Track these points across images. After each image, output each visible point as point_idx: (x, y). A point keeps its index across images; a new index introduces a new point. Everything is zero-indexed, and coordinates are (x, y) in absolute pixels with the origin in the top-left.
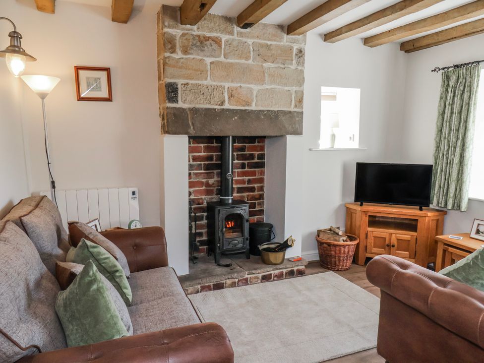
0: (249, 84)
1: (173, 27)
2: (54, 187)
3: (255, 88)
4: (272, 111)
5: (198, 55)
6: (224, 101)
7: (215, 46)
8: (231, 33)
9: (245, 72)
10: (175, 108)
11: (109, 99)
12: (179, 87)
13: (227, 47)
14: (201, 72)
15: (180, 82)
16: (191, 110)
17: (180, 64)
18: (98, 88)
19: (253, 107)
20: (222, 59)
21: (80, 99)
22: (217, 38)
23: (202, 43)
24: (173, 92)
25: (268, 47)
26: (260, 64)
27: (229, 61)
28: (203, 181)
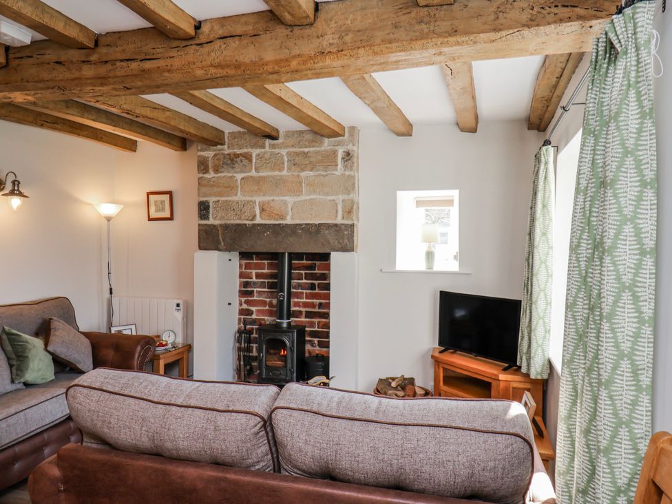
0: (283, 196)
1: (206, 150)
2: (111, 293)
3: (290, 200)
4: (311, 224)
5: (229, 172)
6: (255, 216)
7: (245, 162)
8: (263, 147)
9: (278, 184)
10: (206, 225)
11: (171, 218)
12: (211, 204)
13: (258, 161)
14: (231, 188)
15: (212, 200)
16: (221, 225)
17: (211, 183)
18: (163, 210)
19: (289, 221)
20: (253, 173)
21: (150, 219)
22: (247, 153)
23: (232, 160)
24: (204, 209)
25: (305, 155)
26: (296, 174)
27: (261, 174)
28: (268, 300)
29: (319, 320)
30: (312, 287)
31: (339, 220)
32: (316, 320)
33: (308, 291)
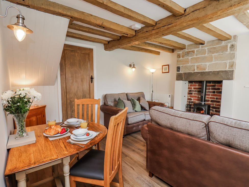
0: (205, 63)
1: (180, 51)
2: (153, 92)
3: (208, 64)
4: (216, 71)
5: (187, 57)
6: (195, 70)
7: (192, 53)
8: (199, 48)
9: (204, 59)
10: (179, 73)
11: (168, 72)
12: (181, 67)
13: (197, 52)
14: (187, 62)
15: (181, 66)
16: (183, 73)
17: (181, 61)
18: (166, 70)
19: (207, 70)
20: (195, 56)
21: (163, 73)
22: (193, 50)
23: (188, 53)
24: (179, 69)
25: (215, 48)
26: (211, 55)
27: (198, 56)
28: (197, 96)
29: (216, 103)
30: (214, 92)
31: (227, 69)
32: (215, 103)
33: (212, 94)
